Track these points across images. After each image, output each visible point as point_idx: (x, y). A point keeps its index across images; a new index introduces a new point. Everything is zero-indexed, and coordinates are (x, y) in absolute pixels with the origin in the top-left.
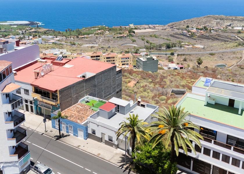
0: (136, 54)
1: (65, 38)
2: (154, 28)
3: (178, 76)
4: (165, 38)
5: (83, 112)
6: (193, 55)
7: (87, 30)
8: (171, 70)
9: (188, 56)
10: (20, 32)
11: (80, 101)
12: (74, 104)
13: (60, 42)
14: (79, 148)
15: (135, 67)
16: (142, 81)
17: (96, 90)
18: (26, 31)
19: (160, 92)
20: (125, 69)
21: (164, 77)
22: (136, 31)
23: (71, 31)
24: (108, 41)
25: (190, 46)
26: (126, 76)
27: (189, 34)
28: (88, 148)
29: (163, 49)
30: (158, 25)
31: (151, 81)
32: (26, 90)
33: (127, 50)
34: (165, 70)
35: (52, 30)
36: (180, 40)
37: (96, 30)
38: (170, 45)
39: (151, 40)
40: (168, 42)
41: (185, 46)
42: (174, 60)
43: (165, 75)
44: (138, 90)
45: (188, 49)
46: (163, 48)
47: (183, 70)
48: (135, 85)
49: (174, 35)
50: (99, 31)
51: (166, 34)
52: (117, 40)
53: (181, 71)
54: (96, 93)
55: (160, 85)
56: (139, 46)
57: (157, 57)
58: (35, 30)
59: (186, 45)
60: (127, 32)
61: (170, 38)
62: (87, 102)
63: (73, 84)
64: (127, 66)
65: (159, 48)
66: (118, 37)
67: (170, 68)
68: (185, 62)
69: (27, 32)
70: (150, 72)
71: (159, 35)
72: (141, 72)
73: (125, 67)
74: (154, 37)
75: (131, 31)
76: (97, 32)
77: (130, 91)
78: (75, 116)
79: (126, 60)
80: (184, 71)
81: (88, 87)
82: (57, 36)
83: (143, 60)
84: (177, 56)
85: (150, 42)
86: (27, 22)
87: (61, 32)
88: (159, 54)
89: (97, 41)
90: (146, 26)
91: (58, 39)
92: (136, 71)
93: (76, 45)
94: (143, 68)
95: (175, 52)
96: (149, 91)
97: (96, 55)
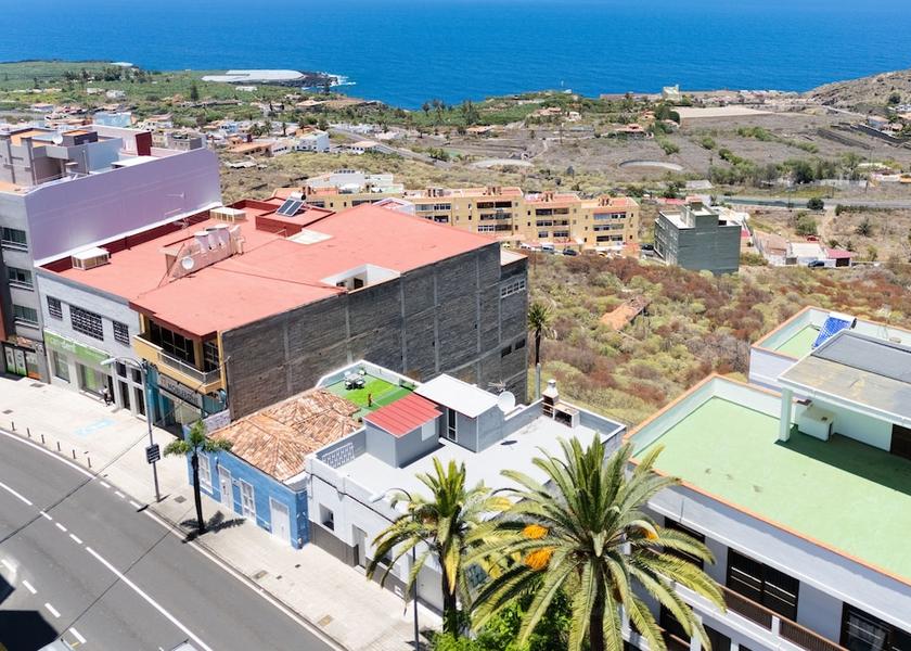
0: (671, 202)
1: (417, 134)
2: (761, 102)
3: (821, 295)
4: (798, 140)
5: (317, 429)
6: (902, 213)
7: (503, 105)
8: (799, 267)
9: (881, 214)
10: (265, 108)
11: (324, 382)
12: (296, 391)
13: (395, 150)
14: (260, 582)
15: (651, 252)
16: (662, 307)
17: (404, 341)
18: (283, 107)
19: (726, 356)
20: (609, 256)
21: (760, 297)
22: (683, 112)
23: (443, 107)
24: (571, 149)
25: (891, 176)
26: (602, 285)
27: (894, 130)
28: (292, 585)
29: (782, 186)
30: (773, 92)
31: (702, 308)
32: (121, 325)
33: (637, 185)
34: (771, 267)
35: (375, 104)
36: (855, 150)
37: (532, 108)
38: (809, 169)
39: (736, 148)
40: (805, 157)
41: (873, 175)
42: (820, 230)
43: (765, 288)
44: (638, 342)
45: (884, 186)
46: (781, 181)
47: (846, 271)
48: (632, 322)
49: (832, 131)
50: (545, 112)
51: (802, 128)
52: (609, 145)
53: (838, 274)
54: (404, 350)
55: (736, 327)
56: (688, 171)
57: (752, 215)
58: (315, 103)
59: (877, 171)
60: (651, 117)
61: (816, 141)
62: (354, 386)
63: (293, 311)
64: (615, 246)
65: (765, 179)
66: (611, 136)
67: (793, 260)
68: (863, 238)
69: (286, 108)
70: (706, 274)
71: (772, 129)
72: (668, 272)
73: (610, 251)
74: (753, 137)
75: (665, 113)
76: (536, 116)
77: (602, 347)
78: (270, 445)
79: (615, 221)
80: (850, 274)
81: (363, 327)
82: (389, 127)
83: (681, 225)
84: (834, 214)
85: (736, 154)
86: (294, 75)
87: (406, 111)
88: (760, 203)
89: (532, 147)
90: (729, 96)
91: (389, 136)
92: (648, 269)
93: (451, 162)
94: (680, 258)
95: (828, 197)
96: (683, 347)
97: (497, 200)
